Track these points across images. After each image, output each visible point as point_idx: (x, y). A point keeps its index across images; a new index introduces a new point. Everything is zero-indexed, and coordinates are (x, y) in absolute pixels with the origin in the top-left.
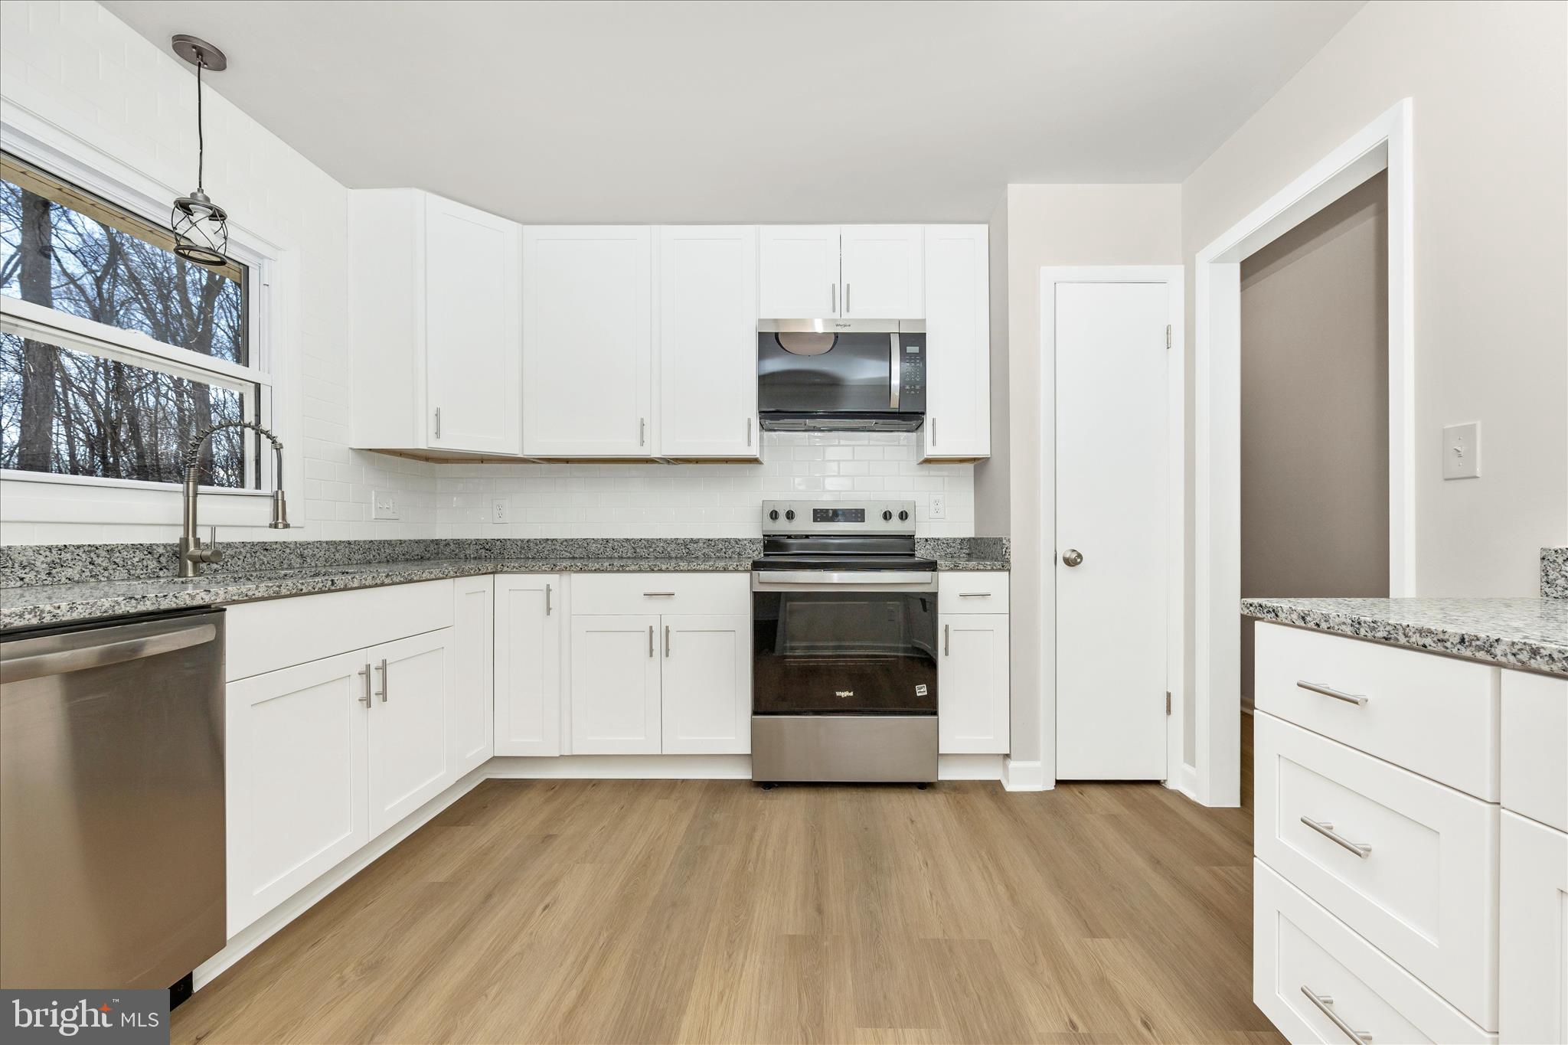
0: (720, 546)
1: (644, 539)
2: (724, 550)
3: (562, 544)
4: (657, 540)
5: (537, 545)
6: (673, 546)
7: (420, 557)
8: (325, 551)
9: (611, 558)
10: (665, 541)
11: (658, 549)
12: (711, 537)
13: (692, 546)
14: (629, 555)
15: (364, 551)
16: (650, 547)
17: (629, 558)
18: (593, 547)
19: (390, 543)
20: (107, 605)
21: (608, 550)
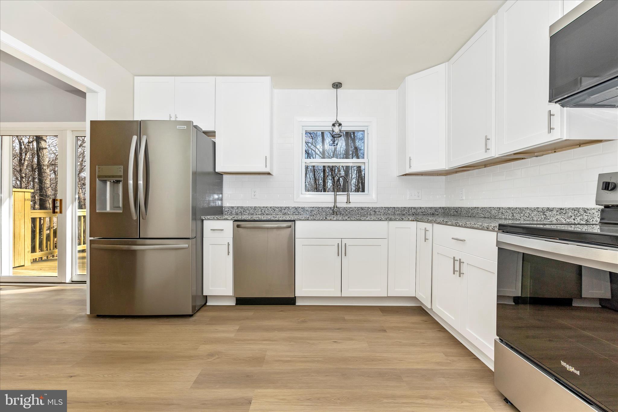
0: (570, 214)
1: (518, 208)
2: (573, 217)
3: (481, 210)
4: (526, 208)
5: (472, 210)
6: (535, 213)
7: (432, 214)
8: (384, 210)
9: (501, 218)
10: (530, 209)
11: (526, 215)
12: (562, 207)
13: (548, 213)
14: (510, 217)
15: (402, 211)
16: (522, 213)
17: (510, 219)
18: (493, 212)
19: (414, 208)
20: (269, 218)
21: (500, 214)
